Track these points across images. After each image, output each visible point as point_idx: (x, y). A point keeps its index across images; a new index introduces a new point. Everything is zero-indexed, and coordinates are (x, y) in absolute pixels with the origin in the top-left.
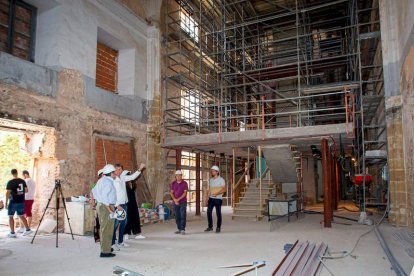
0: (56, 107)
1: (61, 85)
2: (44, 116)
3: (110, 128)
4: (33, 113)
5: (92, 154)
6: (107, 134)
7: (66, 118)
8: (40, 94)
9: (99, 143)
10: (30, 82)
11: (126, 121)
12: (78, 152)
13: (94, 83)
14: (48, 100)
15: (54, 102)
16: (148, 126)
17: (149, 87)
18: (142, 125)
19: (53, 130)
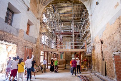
0: (17, 39)
1: (19, 33)
2: (15, 41)
3: (28, 45)
4: (12, 41)
5: (24, 52)
6: (27, 47)
7: (19, 42)
8: (15, 36)
9: (26, 49)
10: (13, 32)
11: (31, 43)
12: (21, 51)
13: (26, 33)
14: (16, 37)
15: (17, 38)
16: (36, 45)
17: (37, 35)
18: (35, 45)
19: (16, 45)
